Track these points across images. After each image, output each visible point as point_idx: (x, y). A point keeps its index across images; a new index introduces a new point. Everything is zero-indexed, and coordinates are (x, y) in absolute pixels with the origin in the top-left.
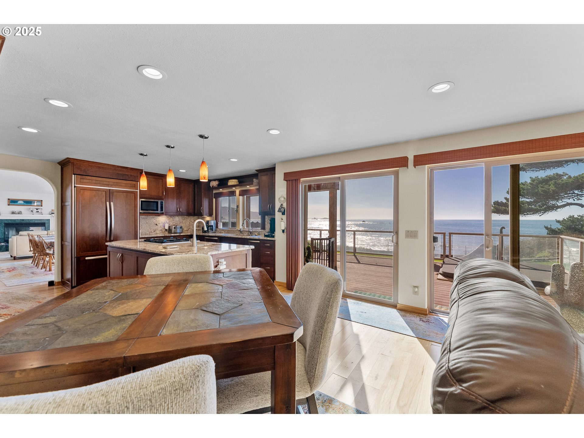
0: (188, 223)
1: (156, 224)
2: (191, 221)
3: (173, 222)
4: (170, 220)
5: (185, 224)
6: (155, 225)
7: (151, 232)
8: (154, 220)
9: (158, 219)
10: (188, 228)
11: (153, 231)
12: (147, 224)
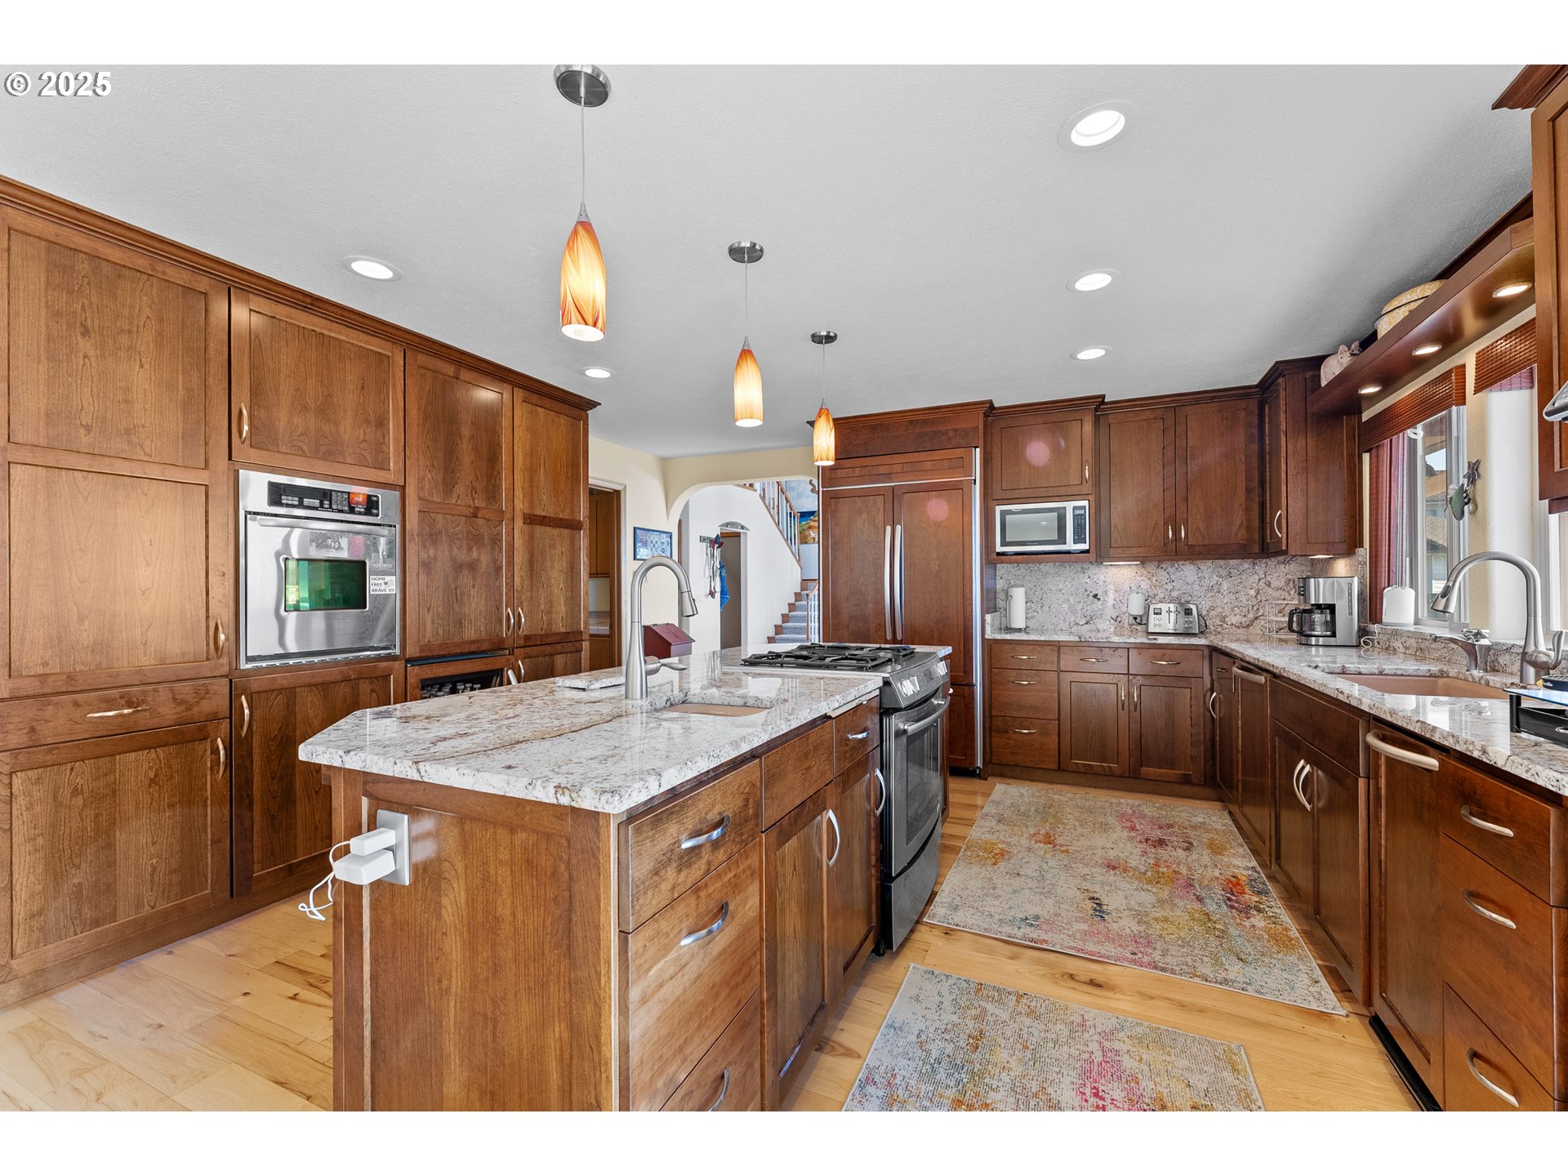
0: (1252, 593)
1: (1095, 596)
2: (1269, 584)
3: (1169, 587)
4: (1154, 579)
5: (1232, 597)
6: (1091, 598)
7: (1077, 624)
8: (1088, 580)
9: (1102, 577)
10: (1251, 616)
11: (1084, 621)
12: (1060, 596)
